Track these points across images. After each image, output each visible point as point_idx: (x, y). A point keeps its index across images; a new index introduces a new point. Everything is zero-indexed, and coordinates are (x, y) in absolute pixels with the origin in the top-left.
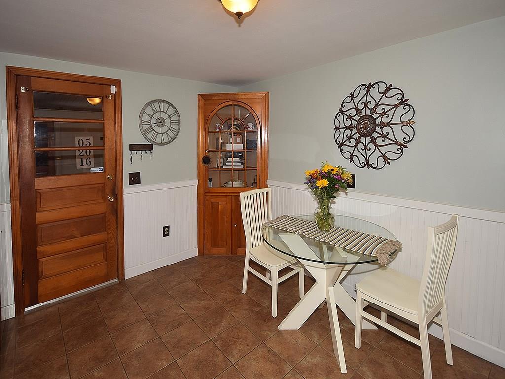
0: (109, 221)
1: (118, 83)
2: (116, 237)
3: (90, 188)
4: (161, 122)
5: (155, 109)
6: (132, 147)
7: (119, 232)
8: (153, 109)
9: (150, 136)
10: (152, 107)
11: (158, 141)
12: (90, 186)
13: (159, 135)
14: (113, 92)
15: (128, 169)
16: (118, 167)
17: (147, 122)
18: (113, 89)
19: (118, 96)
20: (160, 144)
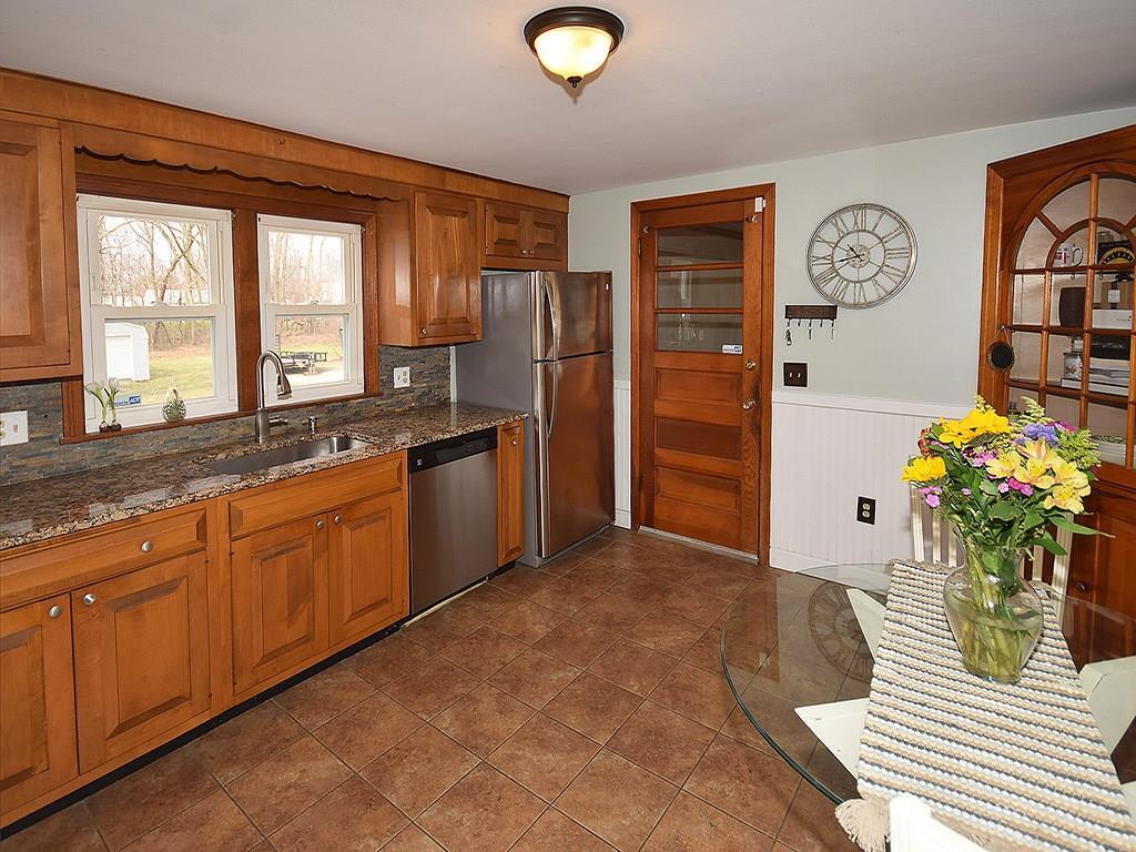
0: (746, 444)
1: (767, 191)
2: (757, 478)
3: (720, 379)
4: (856, 256)
5: (843, 228)
6: (792, 312)
7: (762, 471)
8: (839, 229)
9: (829, 289)
10: (836, 225)
11: (849, 299)
12: (718, 375)
13: (852, 285)
14: (758, 209)
15: (782, 355)
16: (764, 351)
17: (824, 258)
18: (759, 204)
19: (768, 216)
20: (856, 306)
